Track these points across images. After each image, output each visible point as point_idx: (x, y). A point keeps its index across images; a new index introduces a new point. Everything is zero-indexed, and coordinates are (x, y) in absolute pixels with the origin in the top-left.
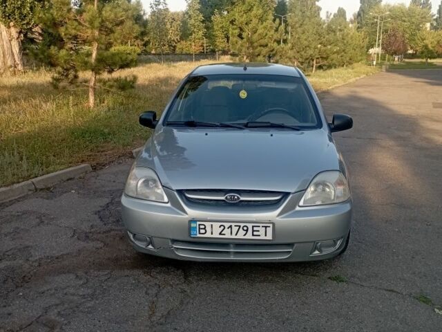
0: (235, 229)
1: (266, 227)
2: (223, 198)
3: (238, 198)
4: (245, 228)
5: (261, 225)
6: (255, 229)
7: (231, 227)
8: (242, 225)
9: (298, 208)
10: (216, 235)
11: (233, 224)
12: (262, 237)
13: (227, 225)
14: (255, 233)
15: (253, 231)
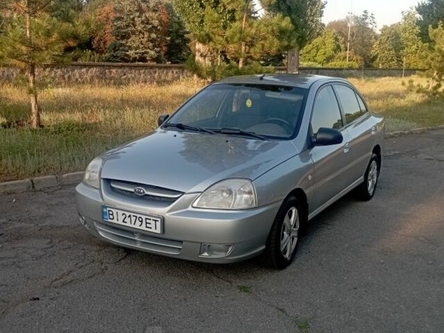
0: (133, 219)
1: (156, 221)
2: (133, 190)
3: (144, 192)
4: (140, 219)
5: (152, 218)
6: (148, 221)
7: (130, 216)
8: (138, 216)
9: (190, 208)
10: (120, 222)
11: (132, 214)
12: (153, 230)
13: (128, 214)
14: (148, 225)
15: (147, 223)
